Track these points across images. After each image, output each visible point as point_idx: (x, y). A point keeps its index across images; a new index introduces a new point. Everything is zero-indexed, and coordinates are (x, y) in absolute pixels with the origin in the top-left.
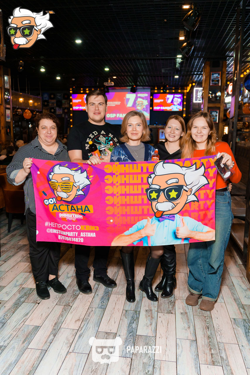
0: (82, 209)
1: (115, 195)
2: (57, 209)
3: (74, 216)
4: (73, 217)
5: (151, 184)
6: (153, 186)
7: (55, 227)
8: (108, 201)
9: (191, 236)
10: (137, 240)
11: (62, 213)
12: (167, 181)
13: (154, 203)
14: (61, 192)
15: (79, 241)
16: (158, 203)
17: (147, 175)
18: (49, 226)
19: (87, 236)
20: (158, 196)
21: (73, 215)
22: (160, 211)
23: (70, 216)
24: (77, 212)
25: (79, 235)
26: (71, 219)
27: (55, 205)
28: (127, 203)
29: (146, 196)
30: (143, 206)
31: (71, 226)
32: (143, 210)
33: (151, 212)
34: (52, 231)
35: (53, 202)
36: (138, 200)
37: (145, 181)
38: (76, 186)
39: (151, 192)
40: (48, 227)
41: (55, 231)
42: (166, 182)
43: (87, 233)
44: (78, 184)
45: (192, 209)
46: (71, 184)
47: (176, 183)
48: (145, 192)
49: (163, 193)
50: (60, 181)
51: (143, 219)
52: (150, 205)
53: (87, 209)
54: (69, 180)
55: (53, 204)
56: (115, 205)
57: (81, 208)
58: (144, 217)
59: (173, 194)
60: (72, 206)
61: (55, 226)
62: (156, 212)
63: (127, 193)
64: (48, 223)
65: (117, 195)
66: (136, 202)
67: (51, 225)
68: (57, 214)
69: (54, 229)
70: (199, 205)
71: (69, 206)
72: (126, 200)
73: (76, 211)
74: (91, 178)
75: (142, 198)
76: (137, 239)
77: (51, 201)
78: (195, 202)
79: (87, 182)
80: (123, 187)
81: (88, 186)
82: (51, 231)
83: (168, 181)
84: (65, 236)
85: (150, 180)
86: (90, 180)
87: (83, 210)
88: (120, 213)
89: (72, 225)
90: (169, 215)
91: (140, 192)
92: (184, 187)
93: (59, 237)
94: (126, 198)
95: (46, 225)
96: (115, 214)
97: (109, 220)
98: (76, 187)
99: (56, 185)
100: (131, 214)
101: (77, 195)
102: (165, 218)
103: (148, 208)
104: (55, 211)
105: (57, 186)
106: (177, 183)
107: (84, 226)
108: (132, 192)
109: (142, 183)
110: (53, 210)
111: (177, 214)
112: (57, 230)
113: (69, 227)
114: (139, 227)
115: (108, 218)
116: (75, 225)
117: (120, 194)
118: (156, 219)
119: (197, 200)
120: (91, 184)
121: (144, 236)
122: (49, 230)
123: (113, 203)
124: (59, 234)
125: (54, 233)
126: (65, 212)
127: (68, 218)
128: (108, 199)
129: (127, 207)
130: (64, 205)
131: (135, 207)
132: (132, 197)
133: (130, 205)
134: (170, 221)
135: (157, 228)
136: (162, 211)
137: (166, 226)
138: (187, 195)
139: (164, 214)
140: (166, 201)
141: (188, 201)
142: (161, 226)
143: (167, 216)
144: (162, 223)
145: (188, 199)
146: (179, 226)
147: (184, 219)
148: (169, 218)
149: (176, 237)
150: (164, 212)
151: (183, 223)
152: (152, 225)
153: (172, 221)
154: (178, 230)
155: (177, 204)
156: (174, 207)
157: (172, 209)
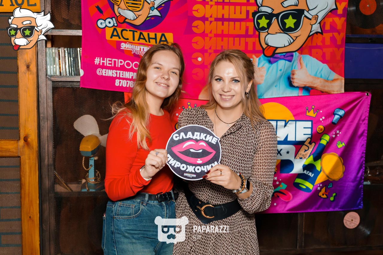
0: (156, 38)
1: (207, 19)
2: (118, 35)
3: (143, 49)
4: (140, 51)
5: (260, 6)
6: (263, 9)
7: (111, 65)
8: (196, 28)
9: (312, 85)
11: (125, 43)
13: (263, 34)
14: (125, 10)
16: (269, 34)
18: (101, 64)
21: (142, 48)
22: (271, 46)
23: (137, 49)
24: (148, 43)
26: (138, 54)
27: (115, 29)
28: (224, 33)
29: (253, 23)
30: (247, 39)
32: (247, 43)
33: (258, 48)
34: (105, 74)
35: (111, 25)
36: (239, 29)
38: (149, 2)
39: (260, 18)
40: (99, 66)
41: (110, 73)
42: (281, 3)
45: (314, 44)
47: (295, 5)
49: (276, 19)
52: (257, 37)
53: (163, 39)
55: (113, 28)
56: (207, 35)
57: (154, 37)
59: (290, 22)
60: (141, 34)
62: (264, 48)
63: (225, 17)
64: (100, 59)
65: (210, 19)
66: (237, 32)
67: (104, 63)
68: (119, 43)
69: (108, 69)
70: (324, 39)
71: (137, 32)
72: (223, 28)
73: (146, 41)
75: (247, 25)
77: (110, 23)
78: (318, 34)
80: (221, 7)
81: (167, 3)
82: (104, 72)
83: (284, 3)
84: (127, 79)
87: (158, 40)
88: (214, 48)
90: (284, 54)
91: (244, 16)
92: (306, 13)
93: (117, 83)
94: (223, 24)
95: (96, 62)
96: (206, 48)
97: (196, 59)
98: (149, 4)
101: (149, 15)
102: (280, 58)
103: (254, 41)
104: (116, 39)
105: (120, 0)
106: (297, 6)
108: (233, 16)
109: (248, 4)
110: (111, 37)
111: (297, 52)
112: (114, 71)
113: (136, 65)
115: (194, 56)
117: (215, 18)
118: (264, 60)
119: (320, 31)
122: (101, 71)
123: (204, 31)
124: (116, 78)
125: (109, 75)
126: (129, 42)
127: (134, 51)
128: (196, 25)
129: (224, 39)
130: (128, 31)
131: (236, 39)
132: (232, 23)
133: (229, 36)
134: (287, 62)
135: (267, 73)
136: (275, 48)
137: (281, 70)
138: (310, 24)
139: (277, 52)
140: (280, 32)
141: (311, 34)
142: (272, 70)
143: (281, 55)
144: (275, 65)
145: (312, 30)
146: (295, 68)
147: (302, 59)
148: (285, 58)
149: (291, 84)
150: (277, 48)
151: (301, 63)
152: (259, 68)
153: (289, 62)
154: (293, 74)
155: (297, 37)
156: (292, 42)
157: (290, 44)
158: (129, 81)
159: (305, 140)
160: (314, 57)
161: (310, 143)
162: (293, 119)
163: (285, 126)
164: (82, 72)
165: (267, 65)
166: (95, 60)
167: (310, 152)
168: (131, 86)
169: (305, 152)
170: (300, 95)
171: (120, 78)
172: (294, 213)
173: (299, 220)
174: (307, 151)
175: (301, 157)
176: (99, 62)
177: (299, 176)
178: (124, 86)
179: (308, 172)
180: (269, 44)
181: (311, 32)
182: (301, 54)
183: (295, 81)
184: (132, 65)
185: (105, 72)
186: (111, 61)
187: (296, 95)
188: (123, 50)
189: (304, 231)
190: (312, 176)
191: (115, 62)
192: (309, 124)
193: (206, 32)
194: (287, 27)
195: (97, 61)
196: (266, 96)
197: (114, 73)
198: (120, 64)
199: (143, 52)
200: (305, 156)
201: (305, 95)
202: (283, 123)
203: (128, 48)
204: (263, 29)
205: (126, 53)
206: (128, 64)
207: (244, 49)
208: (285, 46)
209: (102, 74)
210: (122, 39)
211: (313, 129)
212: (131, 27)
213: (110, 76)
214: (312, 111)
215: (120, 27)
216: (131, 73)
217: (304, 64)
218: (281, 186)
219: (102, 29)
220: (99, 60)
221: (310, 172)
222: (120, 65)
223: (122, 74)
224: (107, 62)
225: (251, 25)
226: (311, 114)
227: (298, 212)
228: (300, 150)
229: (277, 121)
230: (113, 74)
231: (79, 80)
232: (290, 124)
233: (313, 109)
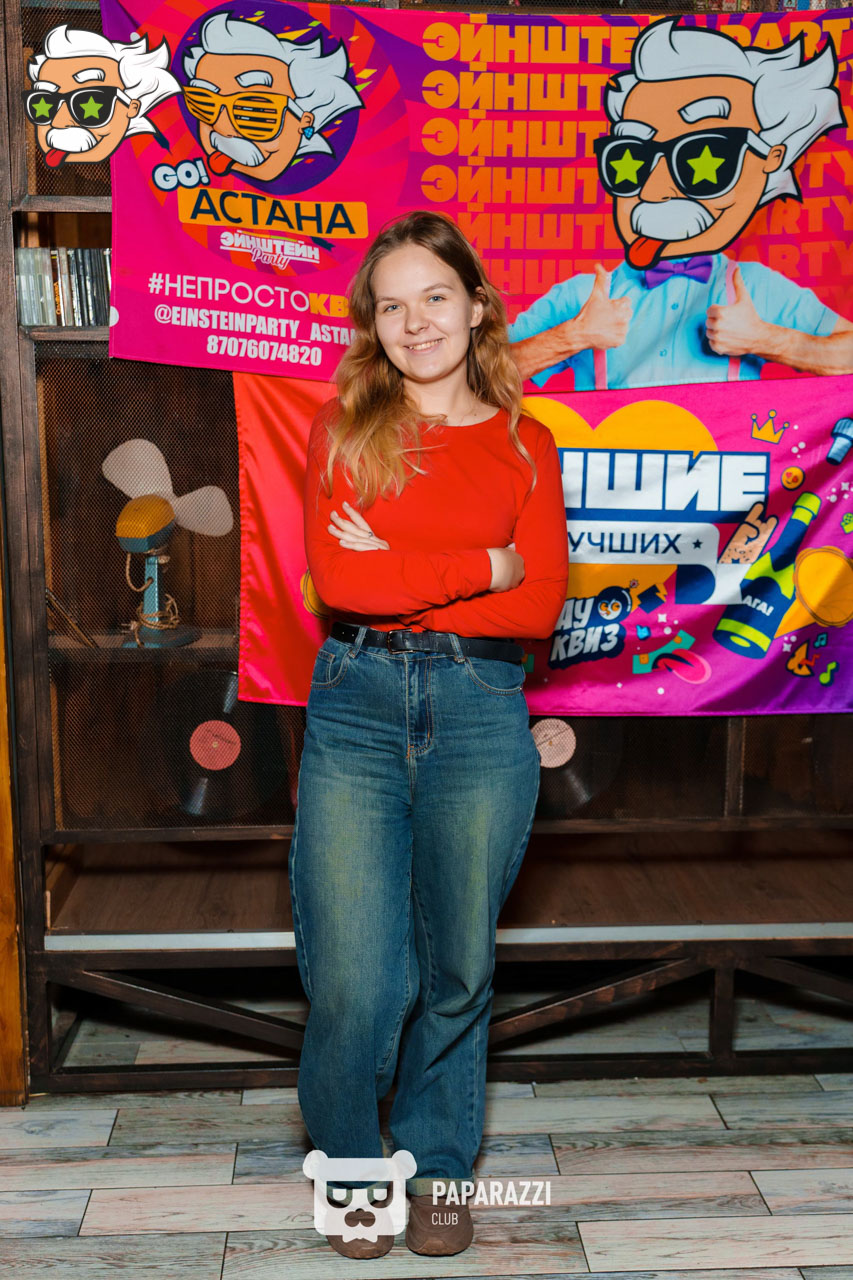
0: (318, 218)
1: (464, 161)
2: (212, 211)
3: (283, 247)
4: (274, 252)
5: (616, 119)
6: (626, 129)
7: (193, 296)
8: (432, 187)
9: (768, 351)
10: (549, 367)
11: (233, 231)
12: (683, 108)
13: (625, 204)
14: (230, 136)
15: (303, 361)
16: (642, 201)
17: (602, 79)
18: (167, 293)
19: (336, 341)
20: (644, 174)
21: (279, 244)
22: (648, 238)
23: (264, 249)
24: (296, 231)
25: (304, 332)
26: (269, 262)
27: (203, 194)
28: (514, 200)
29: (595, 170)
30: (578, 216)
31: (272, 292)
32: (578, 230)
33: (611, 242)
34: (179, 319)
35: (193, 181)
36: (557, 188)
37: (594, 104)
38: (300, 113)
39: (617, 154)
40: (160, 298)
41: (192, 318)
42: (679, 111)
43: (336, 329)
44: (306, 105)
45: (776, 230)
46: (278, 103)
47: (719, 117)
48: (589, 152)
49: (664, 159)
50: (229, 86)
51: (575, 273)
53: (340, 219)
54: (270, 86)
55: (197, 190)
57: (314, 215)
58: (579, 263)
59: (706, 166)
60: (276, 204)
61: (194, 292)
62: (630, 242)
63: (515, 155)
64: (164, 278)
65: (472, 161)
66: (552, 196)
67: (175, 289)
68: (215, 233)
69: (187, 306)
70: (805, 215)
71: (264, 199)
72: (509, 185)
73: (291, 226)
74: (363, 81)
75: (579, 178)
76: (548, 360)
77: (188, 174)
78: (788, 200)
79: (348, 99)
80: (502, 124)
81: (349, 116)
82: (175, 316)
83: (687, 109)
84: (238, 335)
85: (615, 101)
86: (360, 88)
87: (325, 222)
89: (277, 288)
90: (686, 260)
91: (569, 150)
92: (752, 139)
93: (212, 345)
94: (509, 176)
95: (152, 286)
98: (299, 119)
99: (213, 105)
100: (529, 246)
101: (299, 152)
102: (673, 273)
103: (601, 223)
104: (205, 220)
105: (216, 110)
106: (725, 117)
107: (325, 297)
108: (537, 151)
109: (582, 113)
110: (194, 216)
111: (721, 254)
112: (203, 311)
113: (264, 296)
114: (560, 307)
116: (287, 290)
117: (487, 159)
118: (629, 277)
119: (794, 192)
120: (363, 107)
121: (577, 346)
122: (166, 311)
123: (456, 196)
124: (210, 331)
125: (189, 324)
126: (243, 229)
127: (259, 254)
128: (432, 180)
129: (514, 216)
130: (240, 196)
131: (547, 217)
132: (535, 172)
133: (526, 208)
134: (693, 282)
135: (634, 316)
136: (661, 243)
137: (675, 307)
138: (764, 172)
139: (665, 254)
140: (675, 196)
141: (766, 198)
142: (651, 305)
143: (678, 263)
144: (657, 291)
145: (767, 190)
146: (718, 301)
147: (739, 273)
148: (686, 272)
149: (706, 347)
150: (665, 243)
151: (736, 288)
152: (613, 301)
153: (699, 284)
154: (714, 319)
155: (723, 210)
156: (708, 224)
157: (702, 232)
158: (244, 341)
159: (747, 509)
160: (774, 268)
161: (763, 518)
162: (715, 448)
163: (690, 468)
164: (114, 317)
165: (636, 291)
166: (151, 280)
167: (763, 544)
168: (250, 355)
169: (746, 543)
170: (732, 378)
171: (219, 332)
172: (713, 717)
173: (730, 737)
174: (754, 542)
175: (736, 559)
176: (161, 287)
177: (730, 611)
178: (233, 353)
179: (757, 601)
180: (644, 232)
181: (764, 194)
182: (737, 259)
183: (719, 337)
184: (253, 295)
185: (178, 316)
186: (194, 283)
187: (721, 379)
188: (228, 252)
189: (743, 769)
190: (768, 614)
191: (205, 285)
192: (759, 463)
193: (461, 199)
194: (696, 180)
195: (155, 283)
196: (634, 382)
197: (202, 317)
198: (218, 292)
199: (282, 256)
200: (748, 556)
201: (748, 378)
202: (685, 460)
203: (240, 247)
204: (627, 186)
205: (235, 261)
206: (242, 293)
207: (569, 245)
208: (688, 238)
209: (171, 319)
210: (224, 222)
211: (772, 476)
212: (247, 186)
213: (192, 328)
214: (769, 424)
215: (218, 186)
216: (250, 316)
217: (746, 290)
218: (677, 639)
219: (166, 193)
220: (162, 281)
221: (763, 600)
222: (220, 295)
223: (226, 320)
224: (183, 285)
225: (589, 175)
226: (767, 433)
227: (725, 713)
228: (734, 539)
229: (666, 453)
230: (199, 319)
231: (106, 338)
232: (702, 462)
233: (770, 421)
